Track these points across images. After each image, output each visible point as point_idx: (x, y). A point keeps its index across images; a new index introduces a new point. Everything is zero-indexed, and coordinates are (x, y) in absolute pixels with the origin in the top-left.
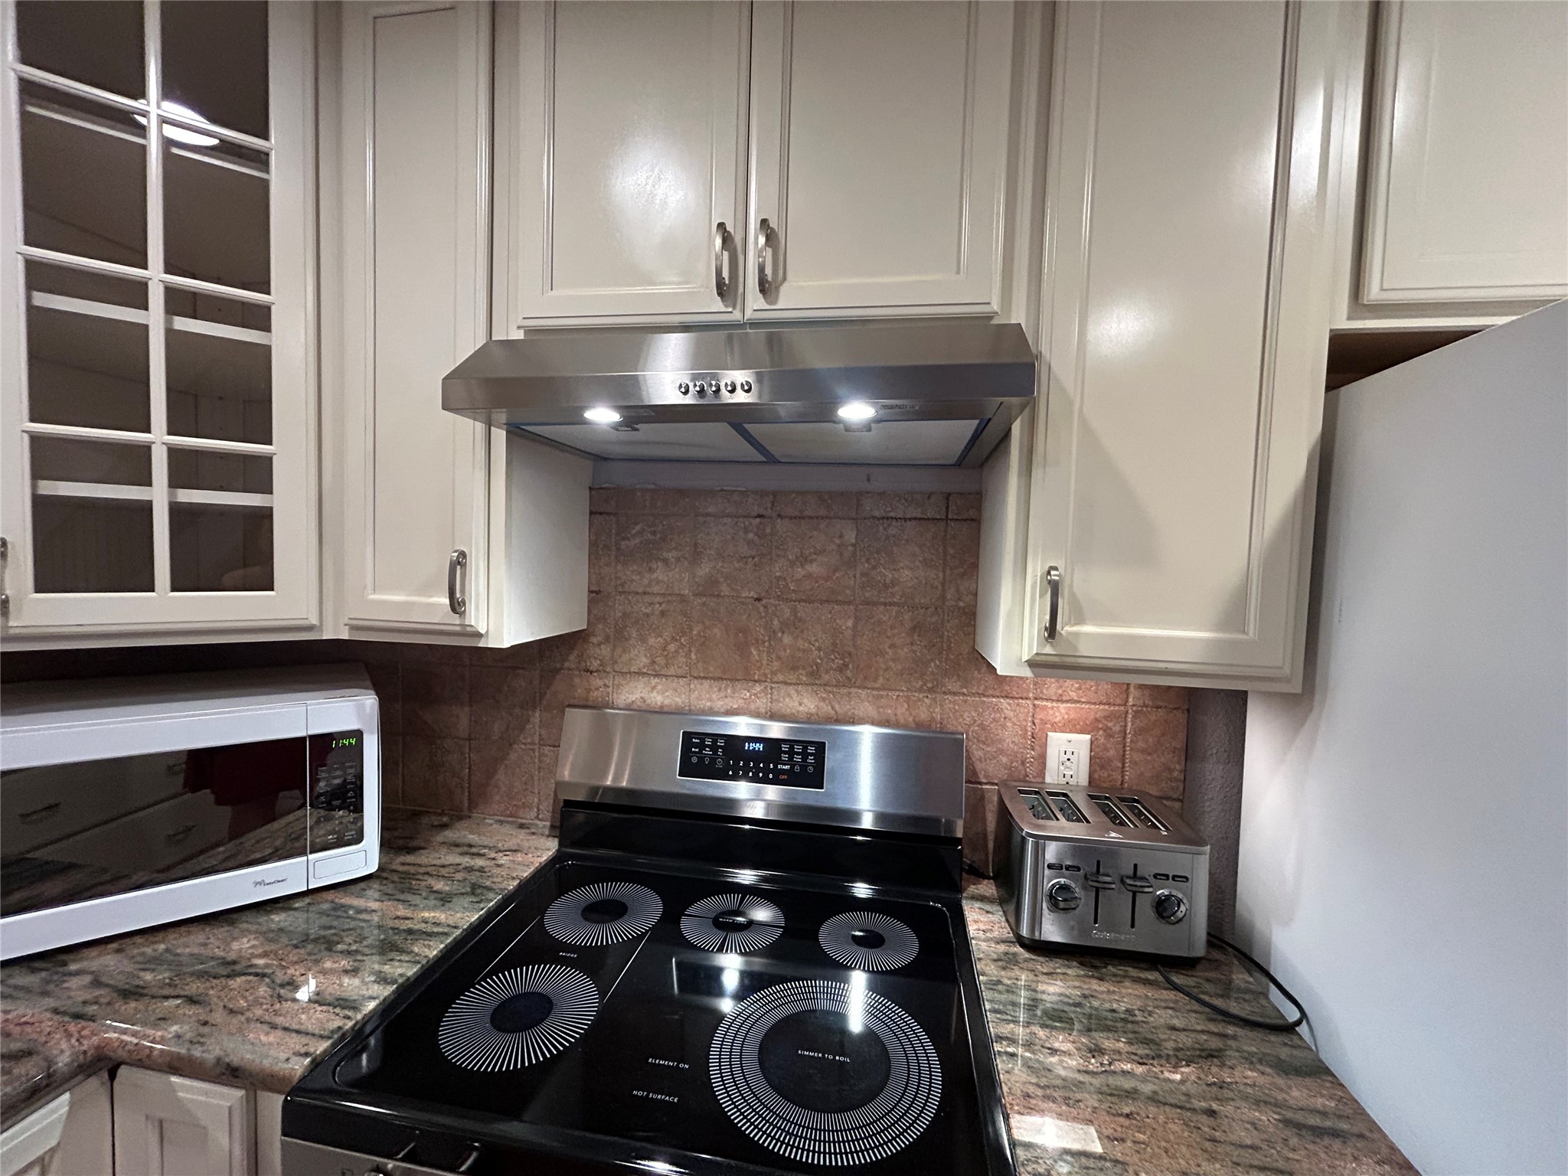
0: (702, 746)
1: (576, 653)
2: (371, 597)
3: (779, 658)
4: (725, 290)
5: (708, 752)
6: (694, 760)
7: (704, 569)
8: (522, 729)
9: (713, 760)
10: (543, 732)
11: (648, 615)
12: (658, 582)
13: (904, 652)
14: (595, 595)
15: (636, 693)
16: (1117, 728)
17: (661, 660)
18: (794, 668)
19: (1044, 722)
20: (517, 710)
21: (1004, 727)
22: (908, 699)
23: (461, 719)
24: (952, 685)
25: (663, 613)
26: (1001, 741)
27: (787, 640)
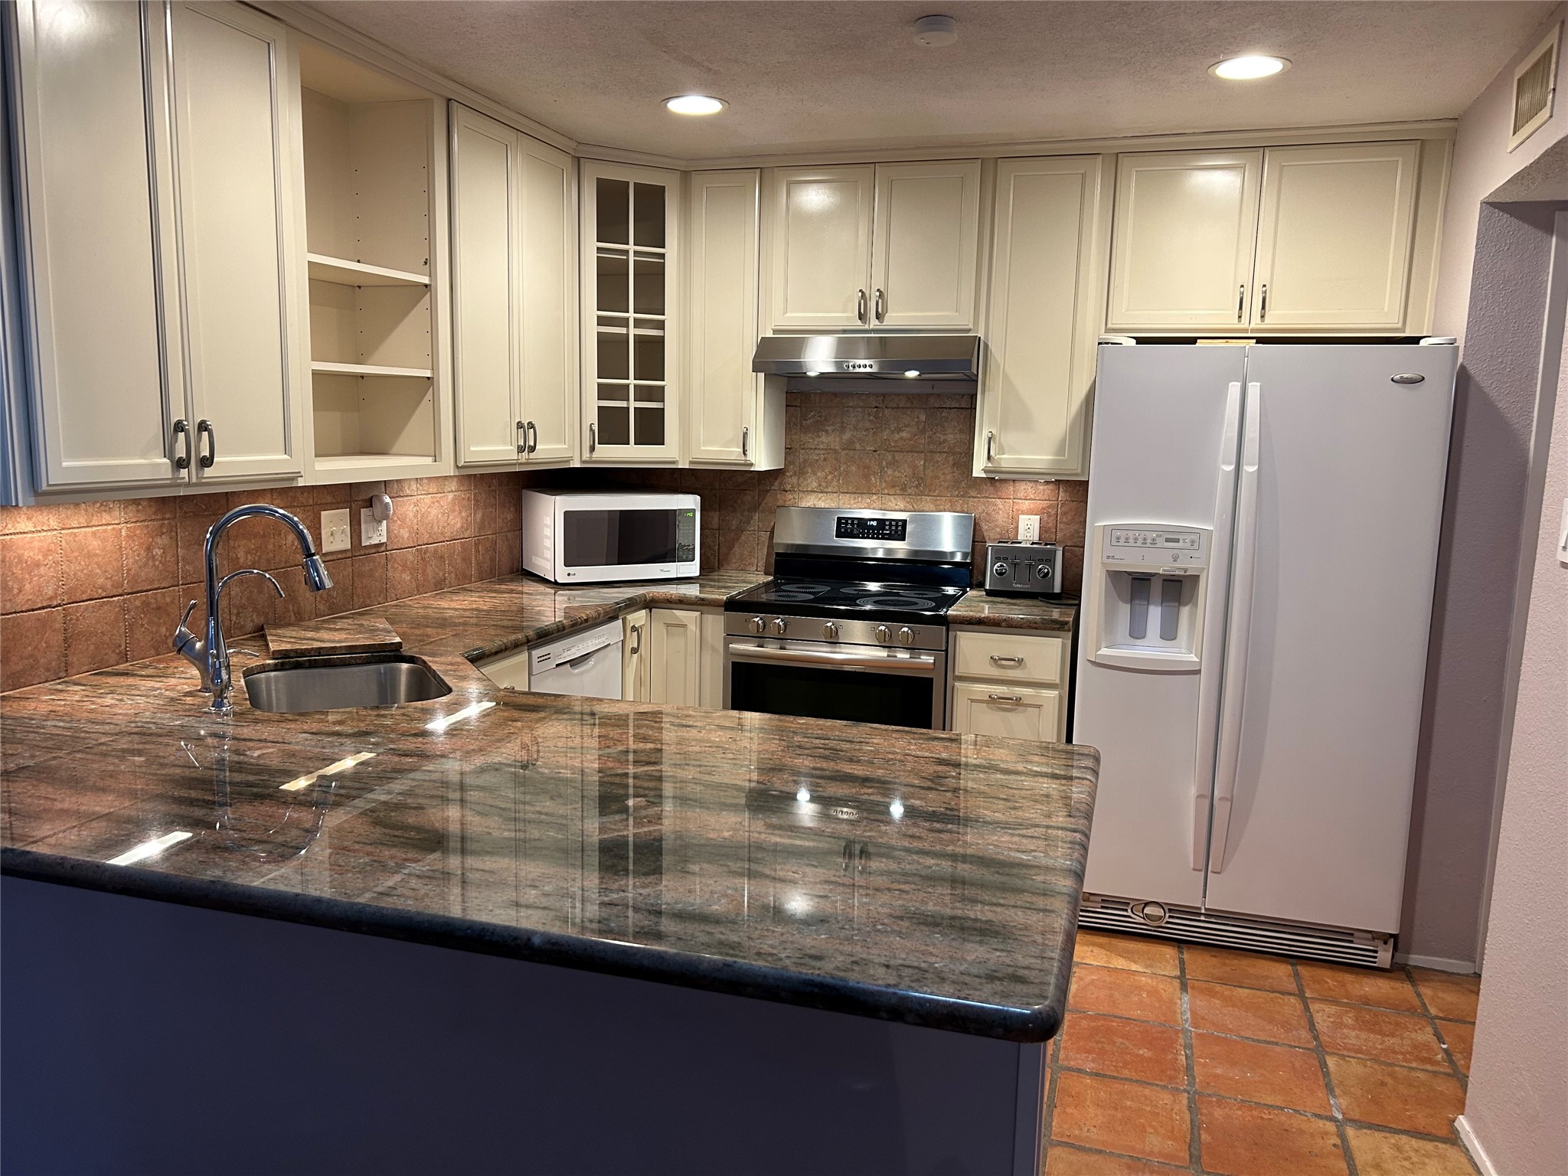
0: (847, 523)
1: (778, 481)
2: (703, 448)
3: (885, 481)
4: (861, 317)
5: (849, 526)
6: (843, 530)
7: (847, 436)
8: (749, 523)
9: (852, 530)
10: (760, 524)
11: (817, 460)
12: (823, 443)
13: (949, 477)
14: (789, 450)
15: (811, 501)
16: (1053, 512)
17: (824, 484)
18: (893, 487)
19: (1018, 510)
20: (746, 513)
21: (998, 513)
22: (950, 501)
24: (973, 493)
25: (825, 459)
26: (996, 521)
27: (890, 472)
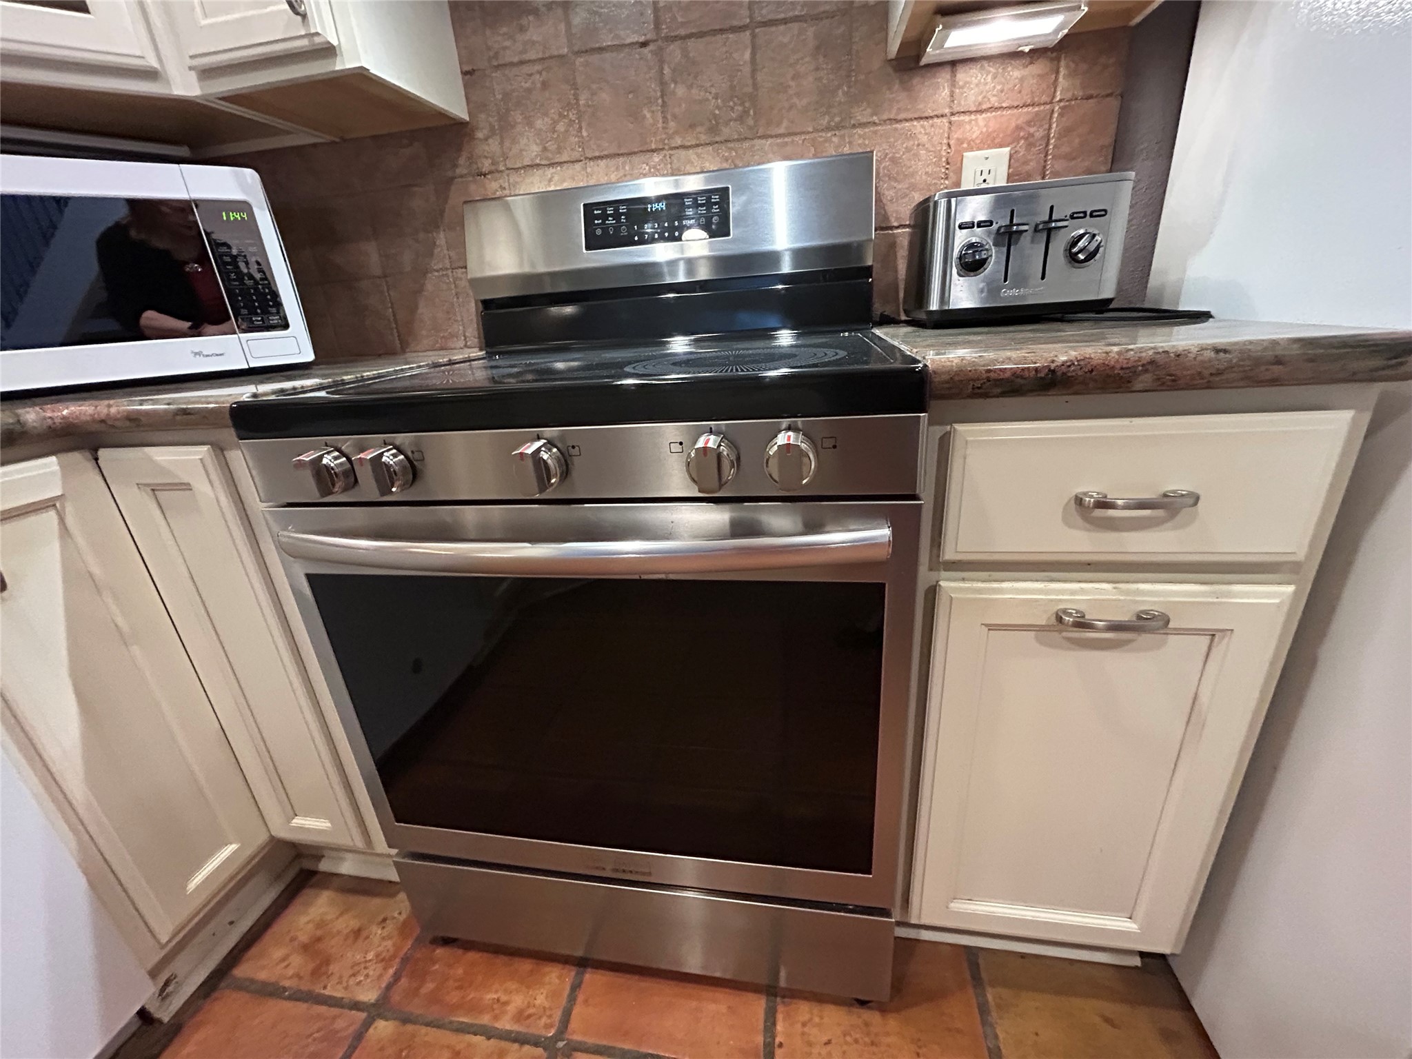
0: (604, 216)
1: (464, 155)
3: (675, 117)
5: (611, 221)
6: (599, 232)
8: (431, 255)
9: (617, 229)
10: (452, 254)
11: (529, 91)
12: (534, 43)
13: (808, 82)
14: (470, 77)
15: (533, 189)
16: (1039, 134)
17: (552, 146)
18: (692, 126)
19: (960, 141)
20: (421, 236)
21: (916, 155)
22: (814, 143)
23: (371, 255)
24: (862, 114)
25: (545, 85)
26: (913, 175)
27: (681, 91)
